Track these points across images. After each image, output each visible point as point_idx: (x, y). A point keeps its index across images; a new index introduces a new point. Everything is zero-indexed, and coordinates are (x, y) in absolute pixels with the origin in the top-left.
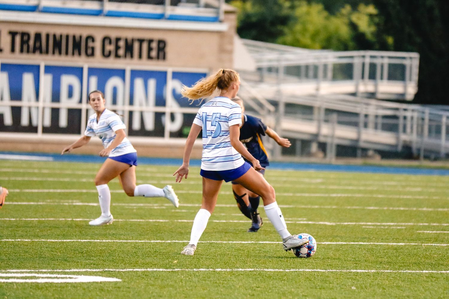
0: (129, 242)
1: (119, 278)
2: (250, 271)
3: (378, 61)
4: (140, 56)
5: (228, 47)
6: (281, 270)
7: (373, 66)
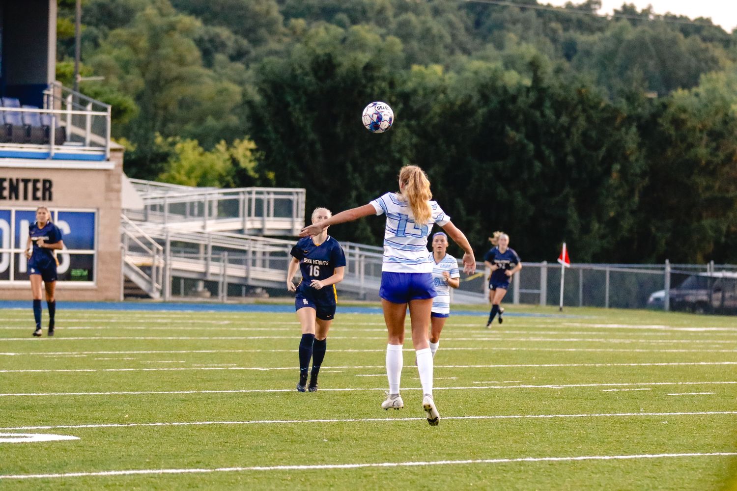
0: (68, 395)
1: (76, 436)
2: (209, 424)
3: (264, 197)
4: (26, 198)
5: (116, 186)
6: (240, 422)
7: (259, 202)
